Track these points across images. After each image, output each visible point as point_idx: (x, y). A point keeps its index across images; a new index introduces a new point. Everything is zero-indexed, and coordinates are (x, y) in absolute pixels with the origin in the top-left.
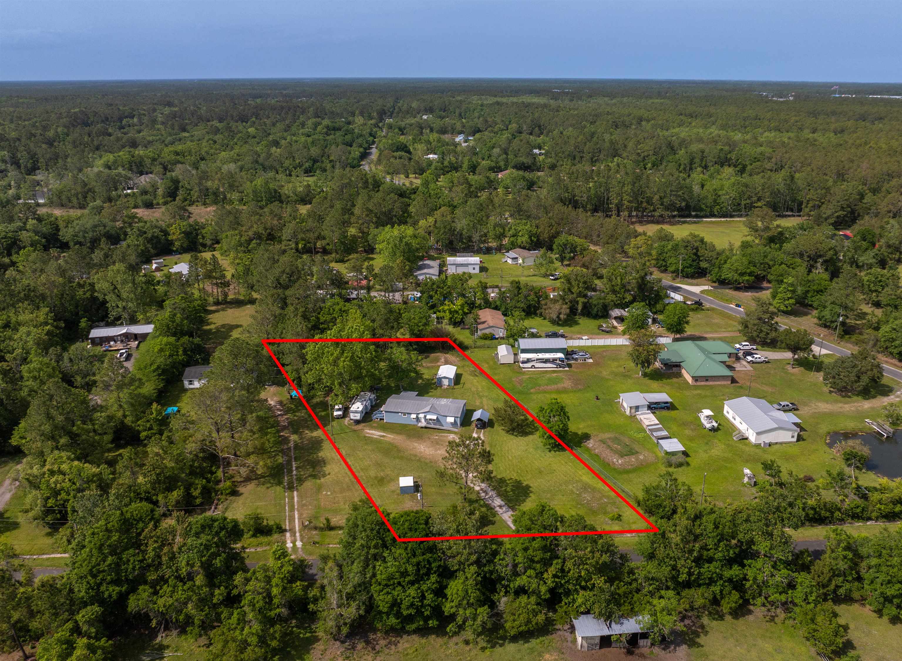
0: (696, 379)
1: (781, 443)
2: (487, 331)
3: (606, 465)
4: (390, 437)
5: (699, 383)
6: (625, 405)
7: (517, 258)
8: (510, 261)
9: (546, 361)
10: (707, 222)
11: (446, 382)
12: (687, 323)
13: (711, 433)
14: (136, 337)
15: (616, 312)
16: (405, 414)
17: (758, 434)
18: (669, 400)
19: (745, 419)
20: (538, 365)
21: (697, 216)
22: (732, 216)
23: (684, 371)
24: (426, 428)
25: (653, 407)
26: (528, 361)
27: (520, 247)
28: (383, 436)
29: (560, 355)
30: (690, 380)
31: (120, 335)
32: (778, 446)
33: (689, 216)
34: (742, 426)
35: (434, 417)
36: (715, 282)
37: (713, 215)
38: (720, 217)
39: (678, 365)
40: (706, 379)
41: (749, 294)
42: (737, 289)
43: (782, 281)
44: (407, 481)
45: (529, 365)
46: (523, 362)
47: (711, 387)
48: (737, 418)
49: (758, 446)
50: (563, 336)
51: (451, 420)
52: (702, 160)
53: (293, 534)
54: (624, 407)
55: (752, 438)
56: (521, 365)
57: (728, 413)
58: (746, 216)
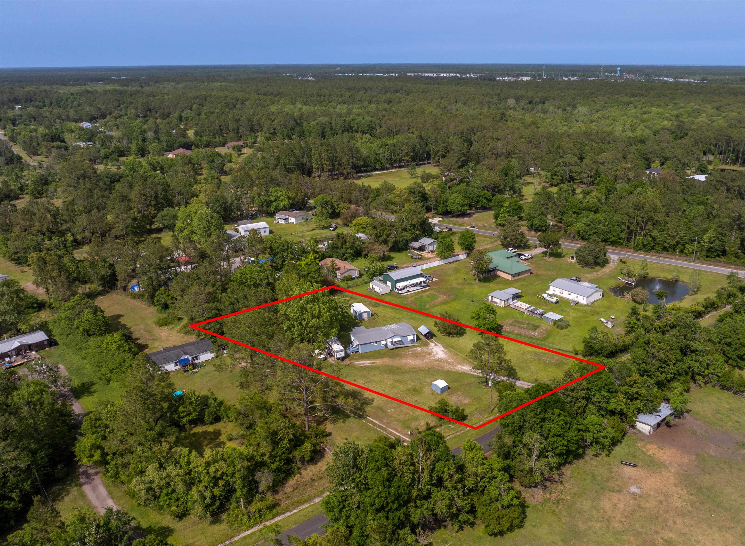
0: (514, 276)
1: (596, 301)
2: (347, 274)
3: (531, 337)
4: (379, 362)
5: (516, 278)
6: (498, 301)
7: (287, 219)
8: (282, 222)
9: (415, 285)
10: (376, 175)
11: (365, 316)
12: (475, 242)
13: (557, 305)
14: (30, 347)
15: (416, 244)
16: (376, 343)
17: (587, 297)
18: (518, 291)
19: (571, 291)
20: (410, 289)
21: (366, 171)
22: (387, 169)
23: (499, 273)
24: (396, 348)
25: (516, 297)
26: (405, 287)
27: (282, 209)
28: (373, 363)
29: (422, 279)
30: (510, 278)
31: (14, 349)
32: (595, 303)
33: (361, 172)
34: (572, 297)
35: (399, 339)
36: (440, 214)
37: (375, 170)
38: (380, 170)
39: (494, 270)
40: (519, 274)
41: (466, 219)
42: (458, 216)
43: (502, 205)
44: (441, 383)
45: (405, 291)
46: (402, 289)
47: (524, 279)
48: (565, 292)
49: (587, 305)
50: (397, 268)
51: (411, 338)
52: (331, 129)
54: (496, 303)
55: (583, 301)
56: (400, 292)
57: (554, 291)
58: (396, 167)
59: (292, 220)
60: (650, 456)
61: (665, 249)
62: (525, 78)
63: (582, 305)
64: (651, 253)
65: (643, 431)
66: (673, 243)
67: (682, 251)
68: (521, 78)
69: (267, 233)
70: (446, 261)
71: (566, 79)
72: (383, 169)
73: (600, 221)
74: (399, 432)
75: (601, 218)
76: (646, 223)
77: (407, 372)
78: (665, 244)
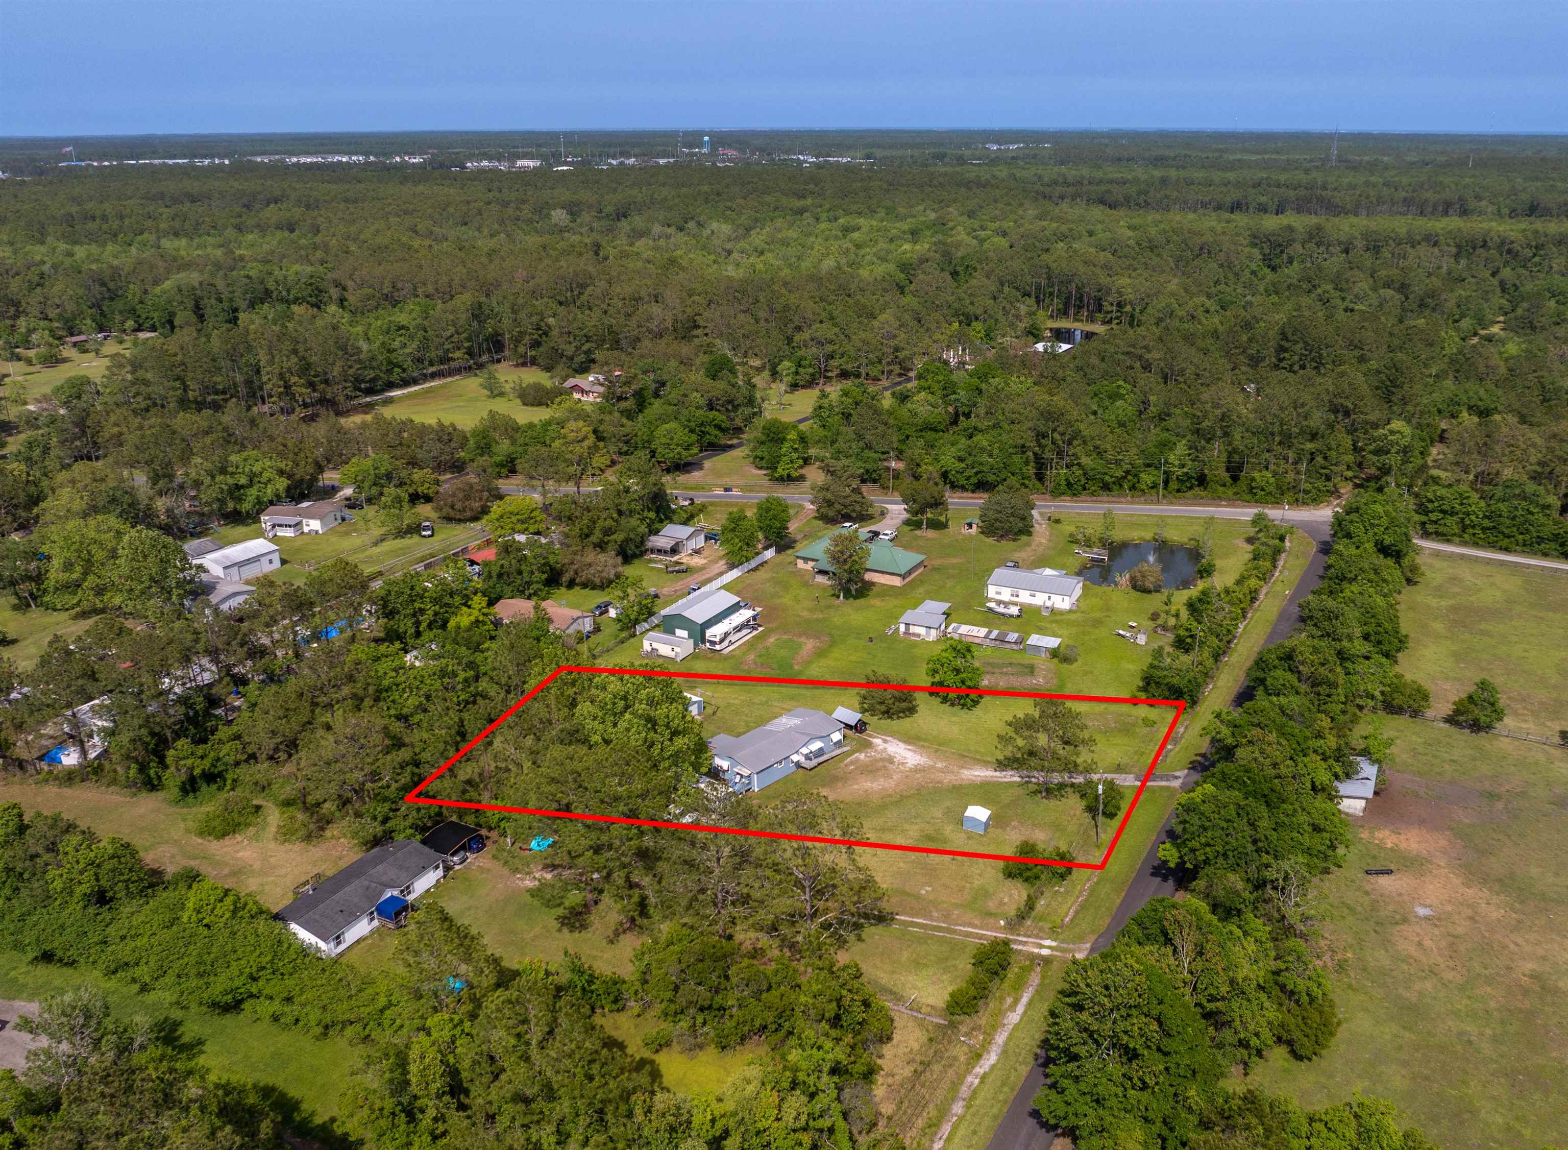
0: (904, 577)
6: (922, 631)
7: (299, 523)
8: (288, 533)
15: (661, 542)
16: (781, 762)
17: (1065, 596)
18: (946, 605)
19: (1032, 590)
20: (734, 638)
22: (415, 382)
23: (869, 576)
24: (818, 765)
26: (726, 635)
27: (271, 503)
29: (745, 614)
30: (897, 582)
34: (1039, 599)
35: (819, 744)
40: (910, 572)
41: (696, 474)
42: (676, 470)
44: (979, 813)
45: (726, 643)
46: (722, 641)
48: (1021, 592)
51: (836, 736)
53: (1015, 941)
54: (919, 635)
55: (1060, 604)
56: (718, 647)
57: (998, 593)
58: (433, 376)
59: (315, 525)
60: (1392, 849)
61: (1106, 487)
62: (531, 164)
63: (1061, 613)
64: (1083, 498)
65: (1351, 811)
66: (1119, 473)
67: (1133, 488)
68: (520, 163)
69: (277, 564)
71: (614, 162)
72: (406, 383)
73: (983, 449)
74: (981, 928)
75: (985, 443)
76: (1070, 443)
77: (882, 807)
78: (1107, 478)
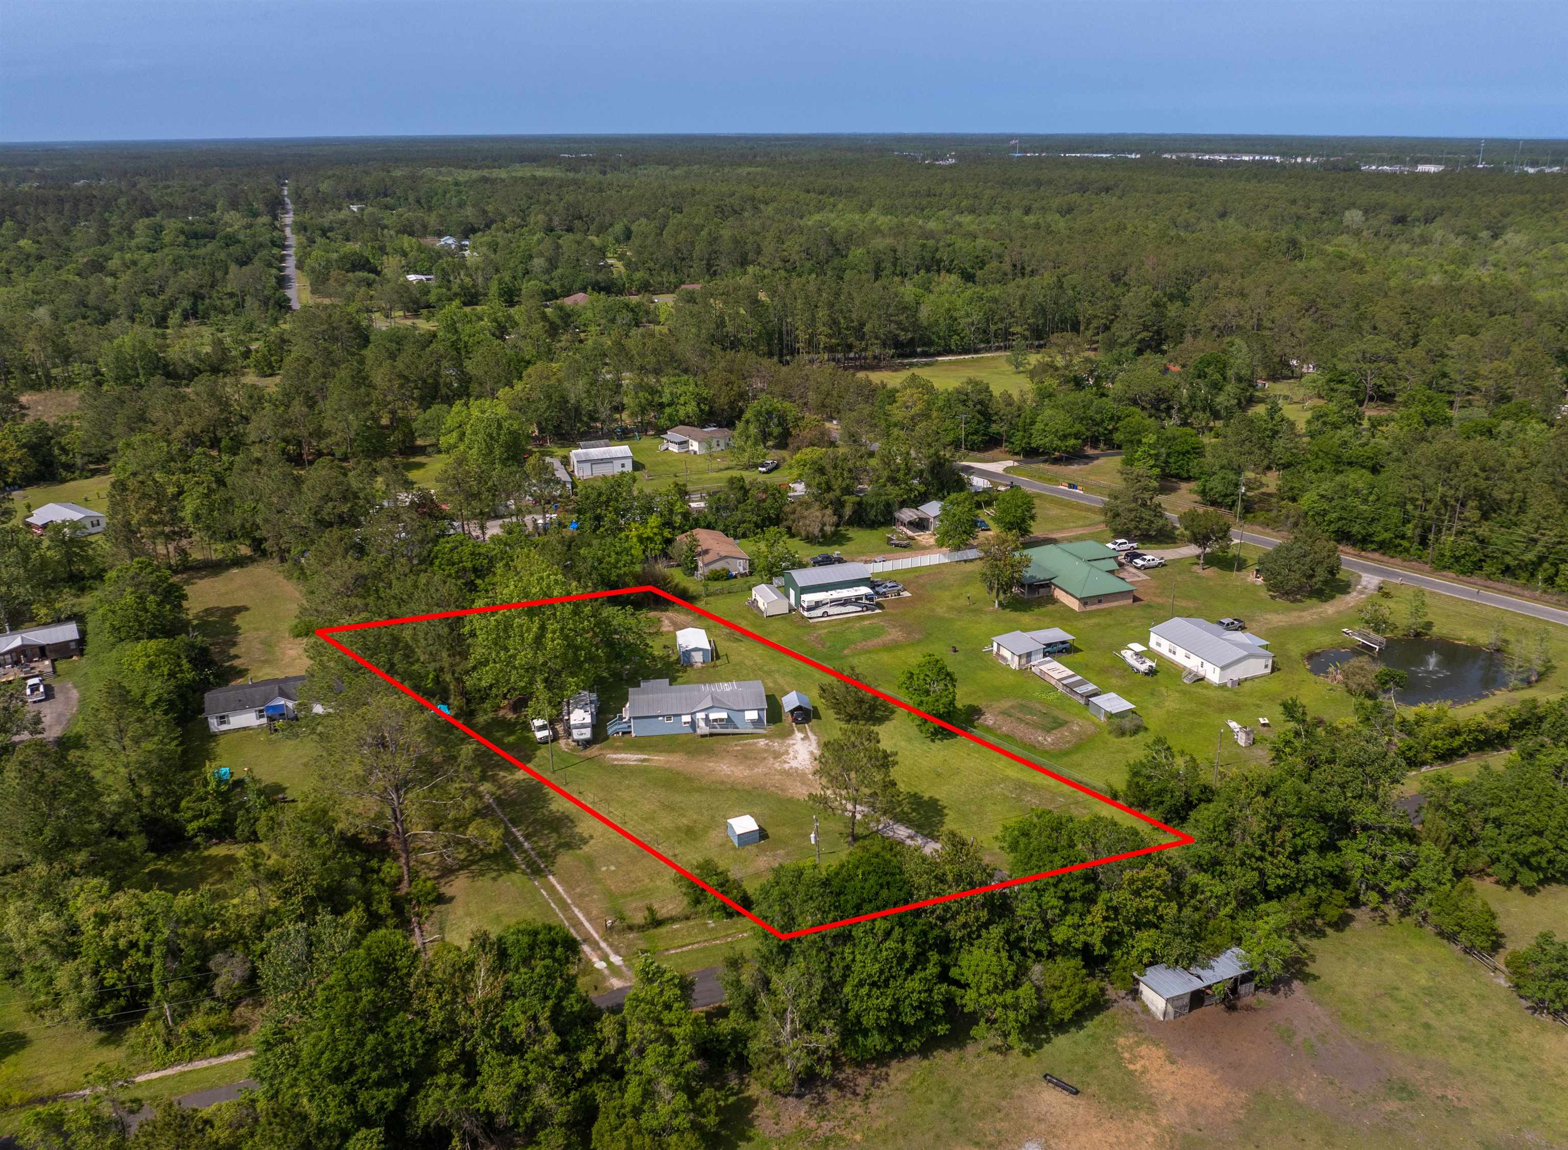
1: (1252, 679)
2: (718, 566)
3: (1033, 747)
4: (659, 759)
5: (1089, 608)
6: (1008, 654)
7: (686, 442)
8: (674, 448)
9: (846, 602)
10: (943, 362)
11: (698, 658)
13: (1149, 678)
14: (43, 651)
15: (908, 514)
16: (669, 717)
17: (1223, 668)
18: (1068, 637)
19: (1191, 650)
20: (833, 610)
21: (925, 354)
22: (977, 351)
23: (1058, 594)
24: (711, 735)
25: (1053, 650)
26: (818, 605)
27: (683, 423)
28: (644, 760)
29: (864, 590)
31: (10, 652)
32: (1248, 684)
33: (914, 354)
34: (1193, 663)
35: (724, 715)
36: (1017, 454)
37: (948, 351)
38: (960, 354)
39: (1047, 585)
40: (1099, 599)
41: (1075, 467)
42: (1056, 461)
43: (1139, 442)
44: (744, 824)
45: (818, 612)
46: (810, 609)
47: (1110, 612)
48: (1180, 651)
49: (1223, 687)
50: (840, 561)
51: (752, 715)
52: (895, 265)
53: (596, 946)
54: (1005, 659)
55: (1213, 675)
58: (999, 349)
59: (695, 446)
61: (1507, 570)
62: (1432, 168)
63: (1209, 686)
65: (1153, 1008)
66: (1530, 556)
67: (1550, 581)
68: (1421, 168)
69: (629, 468)
70: (958, 556)
71: (1531, 170)
72: (966, 351)
73: (1356, 492)
74: (590, 920)
76: (1463, 505)
78: (1508, 559)
